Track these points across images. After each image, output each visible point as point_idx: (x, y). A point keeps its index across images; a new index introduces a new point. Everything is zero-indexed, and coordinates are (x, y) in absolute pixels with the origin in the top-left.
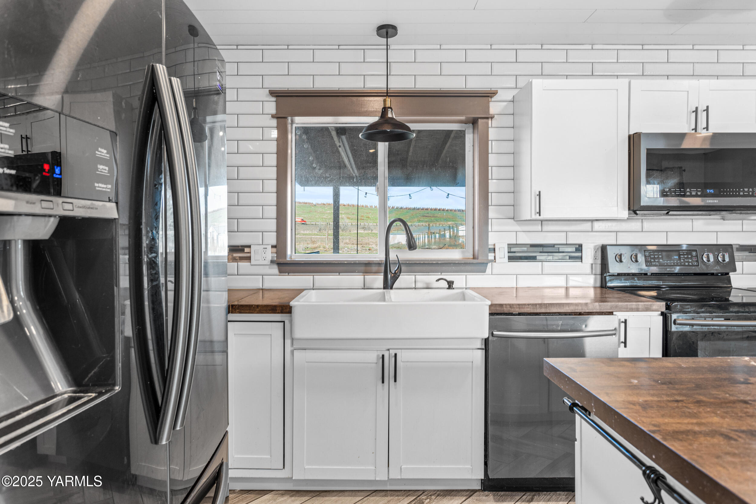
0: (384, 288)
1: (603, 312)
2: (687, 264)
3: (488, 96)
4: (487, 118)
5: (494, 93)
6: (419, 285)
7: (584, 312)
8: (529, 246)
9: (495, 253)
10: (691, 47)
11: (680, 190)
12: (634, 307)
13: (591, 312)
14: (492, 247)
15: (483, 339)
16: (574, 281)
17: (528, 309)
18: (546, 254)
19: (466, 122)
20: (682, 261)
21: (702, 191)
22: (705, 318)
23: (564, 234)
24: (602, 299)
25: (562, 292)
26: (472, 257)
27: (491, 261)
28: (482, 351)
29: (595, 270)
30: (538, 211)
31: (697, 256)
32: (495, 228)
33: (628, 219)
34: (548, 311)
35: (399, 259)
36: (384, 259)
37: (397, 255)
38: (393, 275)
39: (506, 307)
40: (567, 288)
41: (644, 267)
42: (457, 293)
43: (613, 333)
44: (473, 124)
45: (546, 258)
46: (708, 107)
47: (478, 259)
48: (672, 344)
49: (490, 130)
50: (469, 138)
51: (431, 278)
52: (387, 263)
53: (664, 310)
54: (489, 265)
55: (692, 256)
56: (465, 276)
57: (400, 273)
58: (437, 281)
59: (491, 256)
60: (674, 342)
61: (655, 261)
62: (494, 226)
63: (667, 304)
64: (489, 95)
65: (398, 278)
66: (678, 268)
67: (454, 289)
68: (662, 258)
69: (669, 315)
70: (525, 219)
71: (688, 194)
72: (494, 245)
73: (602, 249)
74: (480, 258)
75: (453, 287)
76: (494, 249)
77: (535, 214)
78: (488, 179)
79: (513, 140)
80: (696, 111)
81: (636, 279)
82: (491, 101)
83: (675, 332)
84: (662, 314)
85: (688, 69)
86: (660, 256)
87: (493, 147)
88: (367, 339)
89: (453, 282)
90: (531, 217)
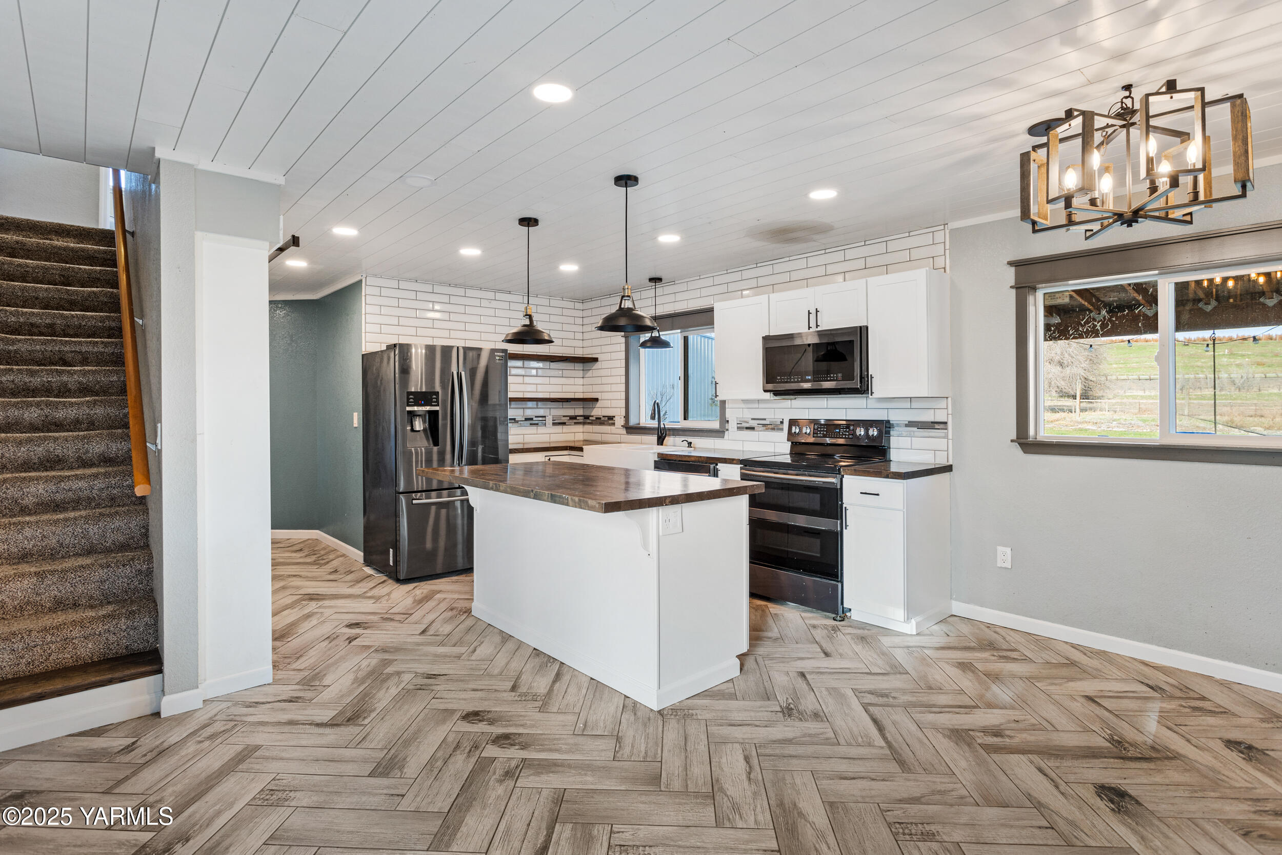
8: (750, 419)
9: (730, 425)
29: (789, 440)
31: (853, 430)
32: (729, 406)
38: (659, 436)
45: (761, 429)
54: (726, 432)
55: (850, 430)
58: (682, 441)
59: (727, 427)
61: (820, 433)
71: (792, 380)
72: (729, 418)
76: (728, 421)
89: (691, 443)
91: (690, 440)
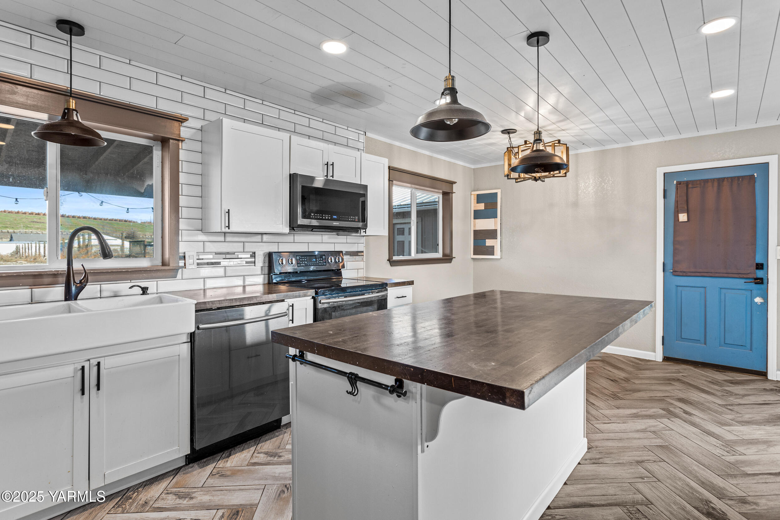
0: (66, 300)
1: (278, 300)
2: (320, 264)
3: (179, 121)
4: (178, 140)
5: (185, 120)
6: (104, 294)
7: (266, 302)
8: (214, 253)
9: (185, 260)
10: (321, 120)
11: (320, 215)
12: (297, 294)
13: (270, 301)
14: (183, 255)
15: (188, 333)
16: (249, 281)
17: (227, 304)
18: (228, 260)
19: (154, 139)
20: (318, 262)
21: (331, 217)
22: (335, 297)
23: (242, 244)
24: (270, 292)
25: (240, 289)
26: (161, 264)
27: (182, 267)
28: (188, 344)
29: (264, 271)
30: (227, 225)
31: (325, 259)
32: (185, 238)
33: (289, 233)
34: (242, 304)
35: (86, 269)
36: (66, 269)
37: (82, 265)
38: (78, 285)
39: (209, 304)
40: (244, 287)
41: (296, 267)
42: (154, 298)
43: (285, 315)
44: (161, 142)
45: (228, 263)
46: (333, 163)
47: (169, 266)
48: (319, 317)
49: (181, 151)
50: (157, 154)
51: (123, 287)
52: (69, 274)
53: (314, 295)
54: (180, 271)
55: (323, 259)
56: (156, 282)
57: (87, 282)
58: (130, 288)
59: (181, 263)
60: (320, 315)
61: (302, 263)
62: (184, 236)
63: (315, 290)
64: (181, 120)
65: (84, 288)
66: (312, 267)
67: (148, 294)
68: (306, 261)
69: (317, 298)
70: (215, 231)
71: (324, 218)
72: (185, 253)
73: (269, 256)
74: (171, 265)
75: (148, 293)
76: (184, 257)
77: (225, 228)
78: (179, 195)
79: (201, 164)
80: (327, 164)
81: (291, 276)
82: (181, 126)
83: (321, 308)
84: (313, 298)
85: (319, 134)
86: (306, 260)
87: (184, 167)
88: (64, 353)
89: (147, 288)
90: (221, 230)
91: (143, 284)
